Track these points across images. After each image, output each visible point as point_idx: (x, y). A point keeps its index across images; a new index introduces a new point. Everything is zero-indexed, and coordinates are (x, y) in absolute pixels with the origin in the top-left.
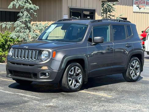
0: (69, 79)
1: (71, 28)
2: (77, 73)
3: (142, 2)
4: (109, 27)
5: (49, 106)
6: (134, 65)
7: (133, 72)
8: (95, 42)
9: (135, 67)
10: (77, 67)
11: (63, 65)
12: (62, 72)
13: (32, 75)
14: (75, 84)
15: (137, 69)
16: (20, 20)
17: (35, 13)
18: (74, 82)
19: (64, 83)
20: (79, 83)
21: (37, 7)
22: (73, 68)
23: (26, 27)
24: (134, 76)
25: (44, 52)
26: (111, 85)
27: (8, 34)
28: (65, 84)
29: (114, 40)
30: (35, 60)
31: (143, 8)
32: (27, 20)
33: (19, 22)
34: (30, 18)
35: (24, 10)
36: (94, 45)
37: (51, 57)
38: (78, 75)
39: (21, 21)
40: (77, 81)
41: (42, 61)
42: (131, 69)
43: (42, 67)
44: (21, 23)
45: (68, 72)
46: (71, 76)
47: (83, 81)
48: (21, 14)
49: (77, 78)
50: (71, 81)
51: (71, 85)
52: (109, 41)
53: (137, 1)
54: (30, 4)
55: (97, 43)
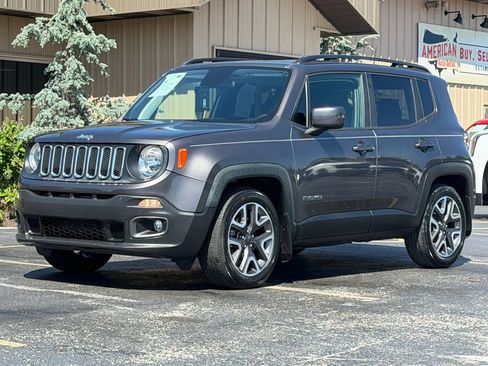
0: (230, 242)
1: (234, 83)
2: (259, 224)
3: (447, 51)
4: (361, 79)
5: (172, 319)
6: (442, 213)
7: (441, 234)
8: (315, 126)
9: (446, 219)
10: (257, 205)
11: (212, 193)
12: (207, 217)
13: (107, 231)
14: (252, 262)
15: (451, 224)
16: (54, 87)
17: (104, 65)
18: (249, 255)
19: (216, 255)
20: (265, 259)
21: (110, 41)
22: (244, 207)
23: (74, 109)
24: (442, 248)
25: (147, 152)
26: (370, 274)
27: (13, 131)
28: (218, 261)
29: (379, 125)
30: (116, 177)
31: (450, 69)
32: (78, 86)
33: (50, 91)
34: (85, 80)
35: (68, 54)
36: (312, 134)
37: (170, 167)
38: (260, 231)
39: (57, 88)
40: (258, 254)
41: (142, 181)
42: (434, 226)
43: (142, 200)
44: (56, 96)
45: (227, 220)
46: (238, 233)
47: (278, 254)
48: (55, 66)
49: (259, 242)
50: (238, 252)
51: (238, 264)
52: (363, 125)
53: (430, 45)
54: (87, 32)
55: (322, 129)
